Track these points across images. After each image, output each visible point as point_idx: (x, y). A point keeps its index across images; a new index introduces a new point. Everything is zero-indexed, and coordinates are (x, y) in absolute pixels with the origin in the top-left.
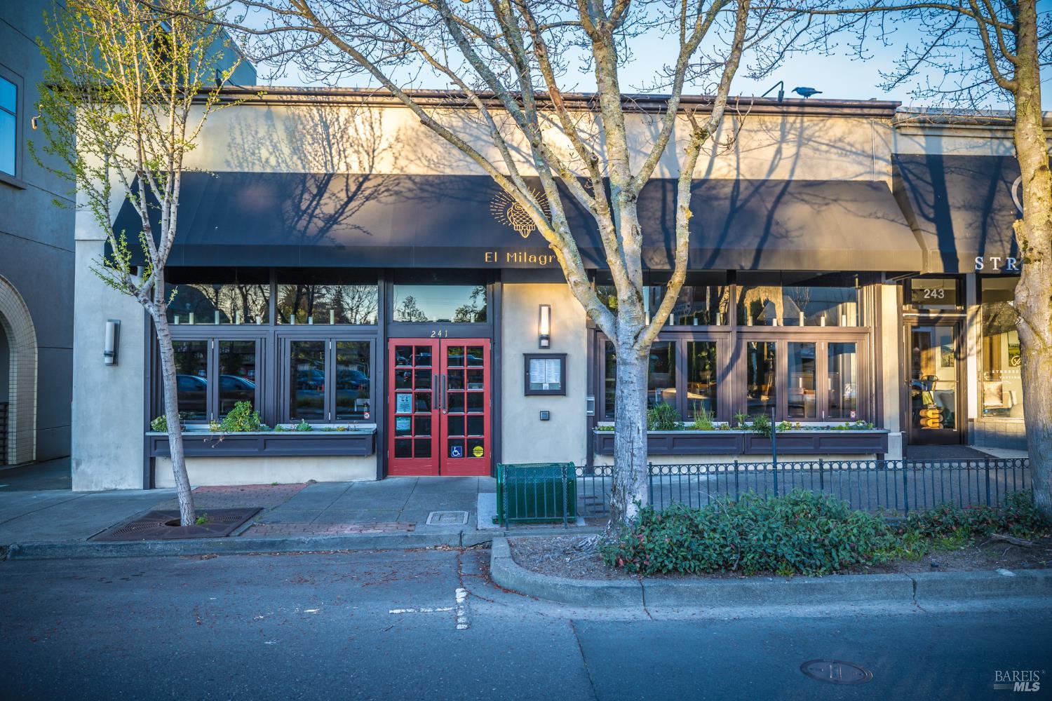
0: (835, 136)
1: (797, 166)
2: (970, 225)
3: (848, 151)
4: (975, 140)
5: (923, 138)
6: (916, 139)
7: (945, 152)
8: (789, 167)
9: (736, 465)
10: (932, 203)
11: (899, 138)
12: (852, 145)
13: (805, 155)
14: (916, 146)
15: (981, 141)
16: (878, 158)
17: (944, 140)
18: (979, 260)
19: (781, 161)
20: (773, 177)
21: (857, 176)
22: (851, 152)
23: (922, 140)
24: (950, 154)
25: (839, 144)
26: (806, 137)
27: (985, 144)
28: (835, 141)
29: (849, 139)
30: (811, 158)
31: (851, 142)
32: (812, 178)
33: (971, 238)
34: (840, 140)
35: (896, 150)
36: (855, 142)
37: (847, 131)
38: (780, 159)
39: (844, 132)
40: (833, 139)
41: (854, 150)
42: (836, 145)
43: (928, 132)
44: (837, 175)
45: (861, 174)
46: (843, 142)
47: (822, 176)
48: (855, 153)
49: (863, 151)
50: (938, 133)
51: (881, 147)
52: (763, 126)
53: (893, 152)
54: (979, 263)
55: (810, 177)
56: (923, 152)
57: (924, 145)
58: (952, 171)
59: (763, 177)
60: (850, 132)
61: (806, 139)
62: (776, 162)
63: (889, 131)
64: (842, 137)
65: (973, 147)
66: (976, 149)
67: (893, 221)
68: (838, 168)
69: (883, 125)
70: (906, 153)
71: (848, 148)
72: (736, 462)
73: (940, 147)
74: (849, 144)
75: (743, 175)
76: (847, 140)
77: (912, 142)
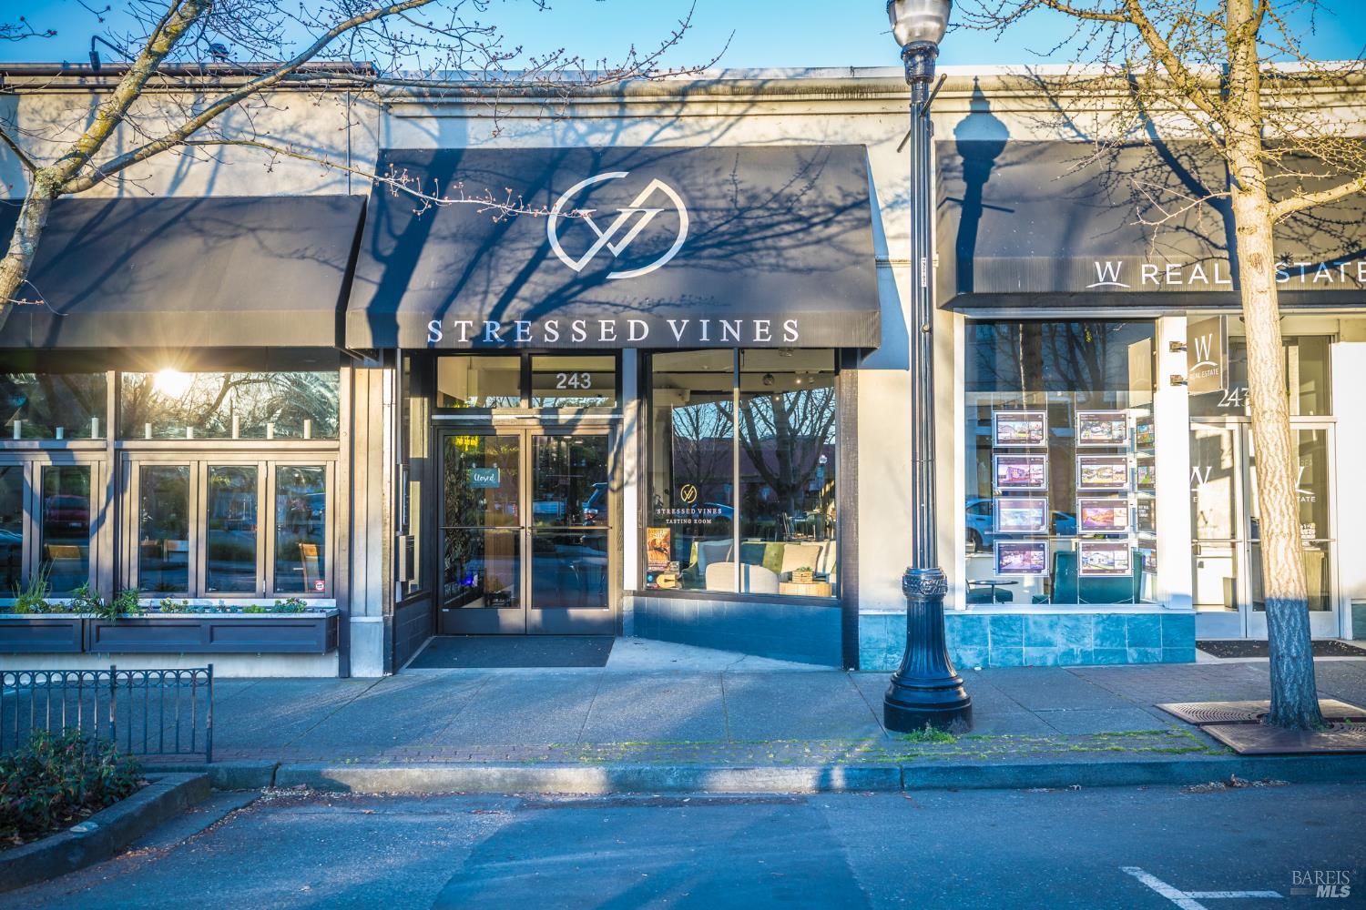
0: (283, 122)
1: (219, 175)
2: (447, 266)
3: (304, 147)
4: (526, 122)
5: (434, 121)
6: (424, 123)
7: (472, 144)
8: (206, 177)
9: (113, 672)
10: (399, 232)
11: (394, 122)
12: (311, 138)
13: (233, 155)
14: (423, 134)
15: (535, 123)
16: (358, 158)
17: (471, 123)
18: (435, 326)
19: (193, 168)
20: (179, 193)
21: (319, 188)
22: (310, 148)
23: (433, 126)
24: (481, 147)
25: (291, 137)
26: (234, 125)
27: (542, 129)
28: (284, 132)
29: (309, 127)
30: (242, 161)
31: (311, 132)
32: (244, 194)
33: (434, 289)
34: (292, 129)
35: (388, 142)
36: (317, 133)
37: (304, 114)
38: (191, 163)
39: (299, 116)
40: (280, 127)
41: (315, 145)
42: (285, 138)
43: (439, 112)
44: (286, 188)
45: (326, 185)
46: (297, 132)
47: (262, 189)
48: (317, 150)
49: (331, 147)
50: (457, 112)
51: (362, 139)
52: (164, 110)
53: (383, 146)
54: (435, 331)
55: (238, 191)
56: (434, 145)
57: (436, 133)
58: (467, 177)
59: (162, 193)
60: (309, 117)
61: (235, 129)
62: (184, 168)
63: (375, 112)
64: (295, 123)
65: (522, 135)
66: (527, 137)
67: (325, 262)
68: (287, 176)
69: (366, 102)
70: (403, 147)
71: (305, 142)
72: (113, 667)
73: (465, 136)
74: (308, 136)
75: (129, 192)
76: (302, 130)
77: (417, 130)
